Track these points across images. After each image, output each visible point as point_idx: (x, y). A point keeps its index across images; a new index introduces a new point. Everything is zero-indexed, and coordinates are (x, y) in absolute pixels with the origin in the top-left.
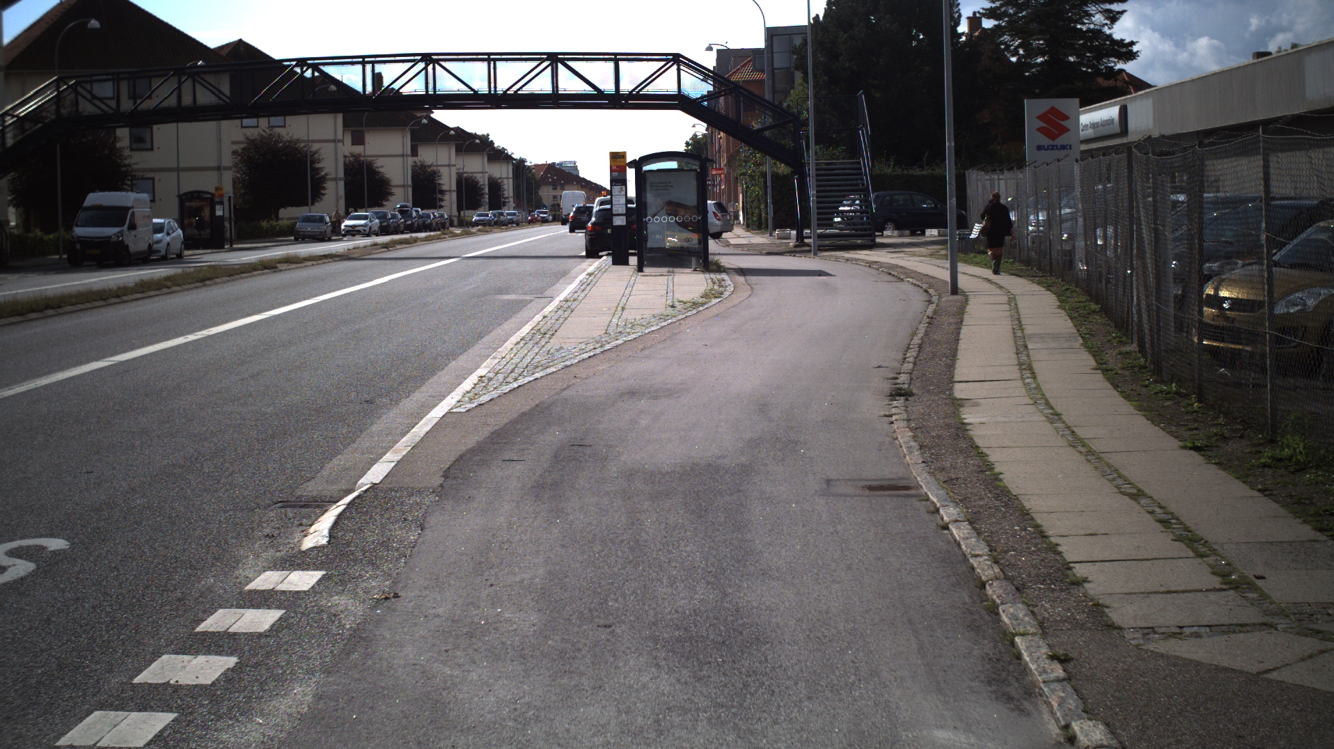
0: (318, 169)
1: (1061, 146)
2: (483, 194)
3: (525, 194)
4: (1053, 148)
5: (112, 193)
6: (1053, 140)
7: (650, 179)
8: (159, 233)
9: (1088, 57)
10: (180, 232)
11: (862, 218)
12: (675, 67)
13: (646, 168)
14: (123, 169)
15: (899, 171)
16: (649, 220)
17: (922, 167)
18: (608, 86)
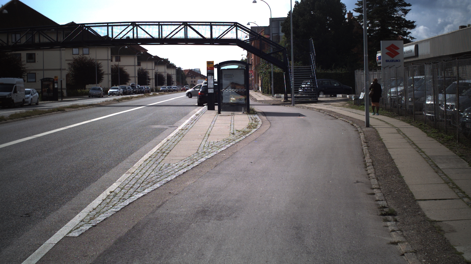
0: (100, 70)
1: (396, 60)
2: (165, 80)
3: (181, 80)
4: (392, 61)
5: (10, 78)
6: (393, 58)
7: (224, 73)
8: (28, 94)
9: (396, 27)
10: (37, 94)
11: (311, 90)
12: (235, 28)
13: (222, 68)
14: (22, 69)
15: (323, 71)
16: (223, 91)
17: (332, 70)
18: (207, 35)
